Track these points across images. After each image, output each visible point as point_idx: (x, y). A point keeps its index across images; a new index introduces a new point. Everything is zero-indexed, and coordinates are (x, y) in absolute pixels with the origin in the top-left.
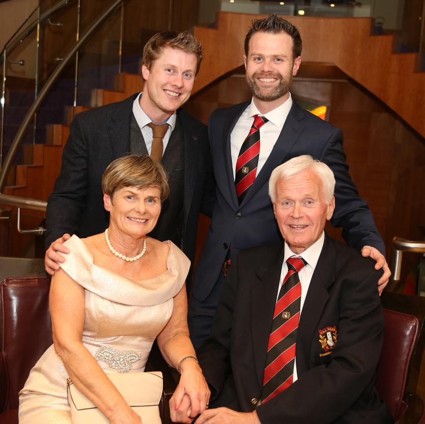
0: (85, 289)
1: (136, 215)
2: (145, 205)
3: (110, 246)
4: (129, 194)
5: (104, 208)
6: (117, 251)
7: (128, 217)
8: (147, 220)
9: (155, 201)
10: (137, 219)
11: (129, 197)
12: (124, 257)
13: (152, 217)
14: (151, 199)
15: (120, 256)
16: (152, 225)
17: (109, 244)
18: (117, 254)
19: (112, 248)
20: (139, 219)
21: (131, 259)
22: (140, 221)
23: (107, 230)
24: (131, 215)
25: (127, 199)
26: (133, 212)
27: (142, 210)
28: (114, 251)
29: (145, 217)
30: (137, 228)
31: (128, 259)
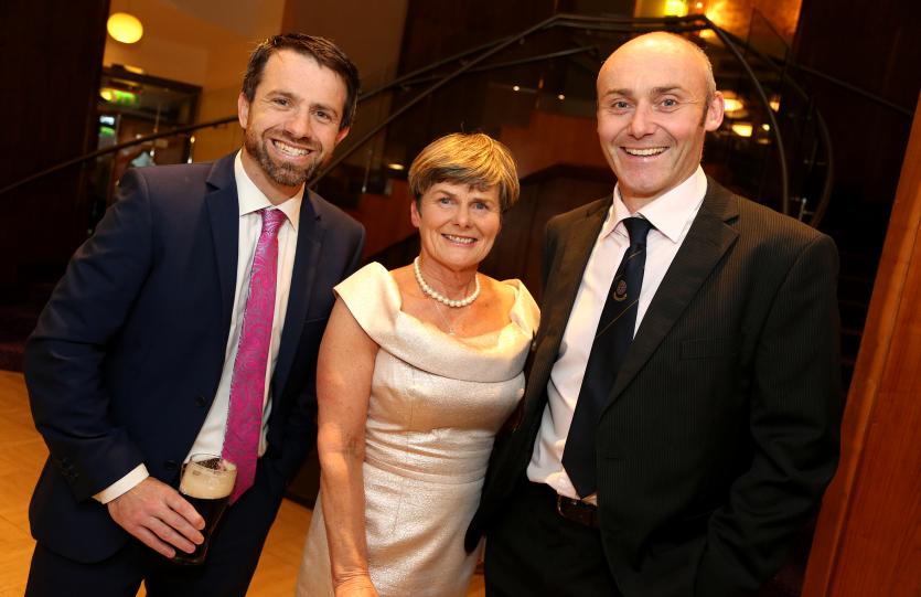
0: (379, 346)
1: (454, 231)
2: (469, 214)
3: (423, 283)
4: (442, 196)
5: (411, 224)
6: (434, 291)
7: (444, 235)
8: (475, 240)
9: (487, 207)
10: (456, 236)
11: (443, 200)
12: (446, 301)
13: (483, 234)
14: (480, 204)
15: (440, 298)
16: (483, 248)
17: (421, 280)
18: (435, 295)
19: (426, 287)
20: (461, 237)
21: (458, 304)
22: (463, 240)
23: (417, 259)
24: (446, 230)
25: (441, 203)
26: (449, 225)
27: (463, 221)
28: (430, 291)
29: (469, 233)
30: (458, 254)
31: (452, 303)
